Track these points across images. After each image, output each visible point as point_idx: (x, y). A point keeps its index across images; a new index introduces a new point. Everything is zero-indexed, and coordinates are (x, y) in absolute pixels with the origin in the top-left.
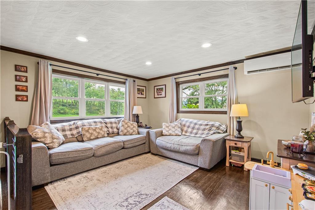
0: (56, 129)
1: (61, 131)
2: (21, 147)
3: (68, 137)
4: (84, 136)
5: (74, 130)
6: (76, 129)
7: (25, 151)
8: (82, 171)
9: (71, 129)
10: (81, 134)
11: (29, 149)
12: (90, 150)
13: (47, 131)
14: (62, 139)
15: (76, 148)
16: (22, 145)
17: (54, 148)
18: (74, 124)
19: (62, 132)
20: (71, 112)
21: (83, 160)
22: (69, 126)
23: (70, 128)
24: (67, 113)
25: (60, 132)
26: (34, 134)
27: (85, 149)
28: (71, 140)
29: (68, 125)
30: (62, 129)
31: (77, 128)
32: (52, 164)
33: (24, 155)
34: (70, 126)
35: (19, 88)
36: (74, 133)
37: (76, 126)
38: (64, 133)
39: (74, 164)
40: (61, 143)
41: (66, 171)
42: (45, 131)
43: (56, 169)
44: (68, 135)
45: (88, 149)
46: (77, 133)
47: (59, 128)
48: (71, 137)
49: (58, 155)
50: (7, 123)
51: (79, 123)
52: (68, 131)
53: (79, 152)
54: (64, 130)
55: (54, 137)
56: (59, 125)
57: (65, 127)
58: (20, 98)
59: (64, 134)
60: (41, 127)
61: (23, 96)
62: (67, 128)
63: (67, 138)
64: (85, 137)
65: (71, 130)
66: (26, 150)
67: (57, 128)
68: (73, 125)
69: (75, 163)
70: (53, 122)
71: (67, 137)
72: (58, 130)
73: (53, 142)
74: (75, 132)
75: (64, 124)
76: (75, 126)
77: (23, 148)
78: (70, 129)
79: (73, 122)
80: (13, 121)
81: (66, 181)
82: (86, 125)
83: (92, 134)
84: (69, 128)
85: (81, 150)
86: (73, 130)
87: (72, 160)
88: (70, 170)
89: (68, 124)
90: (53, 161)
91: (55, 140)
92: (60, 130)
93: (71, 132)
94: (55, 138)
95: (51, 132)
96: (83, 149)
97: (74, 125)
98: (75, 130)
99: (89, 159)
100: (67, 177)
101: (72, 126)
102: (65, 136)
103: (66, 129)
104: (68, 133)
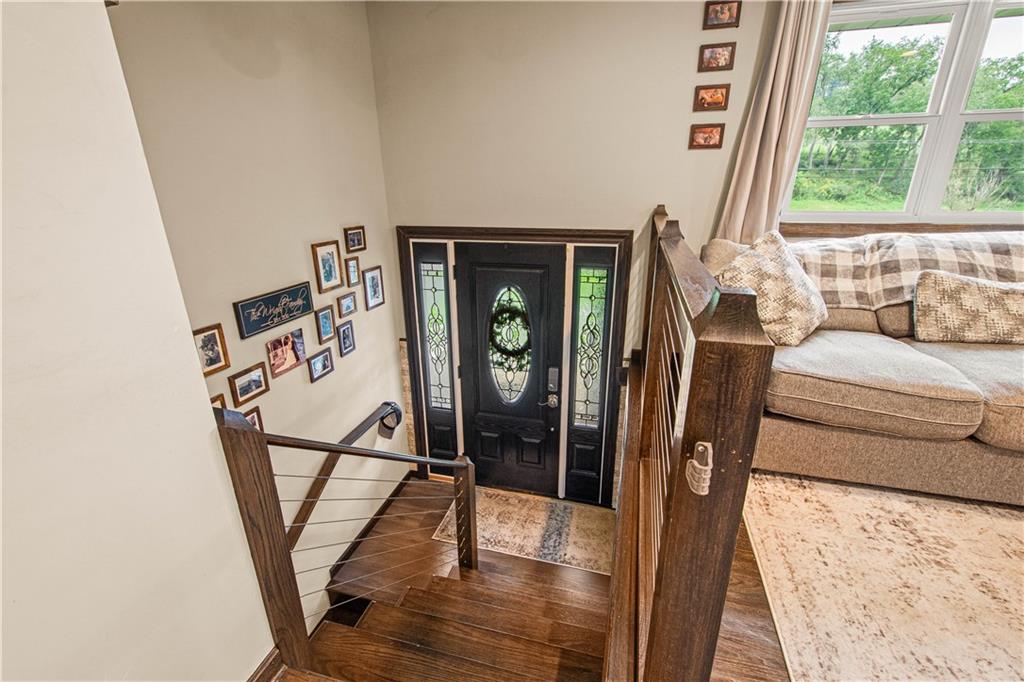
0: (800, 261)
1: (816, 273)
2: (711, 402)
3: (843, 305)
4: (925, 314)
5: (872, 275)
6: (883, 274)
7: (724, 429)
8: (884, 483)
9: (860, 271)
10: (910, 304)
11: (747, 426)
12: (963, 409)
13: (770, 268)
14: (817, 312)
15: (886, 374)
16: (719, 395)
17: (785, 345)
18: (879, 248)
19: (819, 278)
20: (817, 190)
21: (908, 439)
22: (854, 253)
23: (858, 263)
24: (803, 194)
25: (813, 276)
26: (728, 275)
27: (933, 394)
28: (851, 318)
29: (851, 250)
30: (822, 265)
31: (891, 268)
32: (772, 410)
33: (717, 445)
34: (857, 256)
35: (703, 98)
36: (869, 291)
37: (885, 259)
38: (830, 284)
39: (857, 439)
40: (812, 329)
41: (817, 453)
42: (764, 269)
43: (782, 434)
44: (840, 295)
45: (949, 396)
46: (884, 290)
47: (812, 260)
48: (855, 304)
49: (801, 387)
50: (661, 226)
51: (906, 245)
52: (845, 276)
53: (895, 399)
54: (828, 272)
55: (790, 298)
56: (811, 247)
57: (834, 257)
58: (701, 135)
59: (828, 289)
60: (752, 251)
61: (709, 129)
62: (844, 262)
63: (838, 308)
64: (931, 319)
65: (858, 273)
66: (732, 422)
67: (803, 256)
68: (872, 249)
69: (864, 437)
70: (791, 231)
71: (839, 303)
72: (805, 266)
73: (783, 320)
74: (875, 285)
75: (834, 243)
76: (882, 257)
77: (718, 410)
78: (857, 268)
79: (871, 238)
80: (677, 222)
81: (807, 493)
82: (940, 257)
83: (975, 315)
84: (851, 264)
85: (909, 390)
86: (867, 274)
87: (857, 421)
88: (834, 459)
89: (852, 246)
90: (778, 403)
91: (793, 314)
92: (813, 271)
93: (857, 281)
94: (795, 306)
95: (785, 278)
96: (924, 387)
97: (877, 254)
98: (878, 278)
99: (943, 445)
100: (814, 477)
101: (868, 255)
102: (830, 297)
103: (839, 269)
104: (845, 285)
